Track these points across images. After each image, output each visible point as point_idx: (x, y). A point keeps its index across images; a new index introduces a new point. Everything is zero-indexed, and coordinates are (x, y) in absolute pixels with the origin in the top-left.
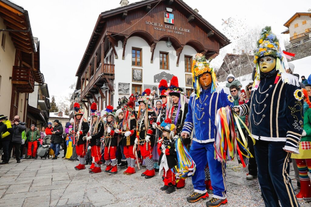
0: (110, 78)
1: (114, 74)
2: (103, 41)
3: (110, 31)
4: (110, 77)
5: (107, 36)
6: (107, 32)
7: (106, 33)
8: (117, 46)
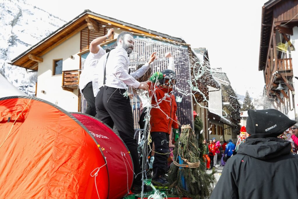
0: (286, 76)
1: (292, 70)
2: (274, 33)
3: (279, 21)
4: (286, 74)
5: (276, 27)
6: (275, 22)
7: (274, 25)
8: (292, 34)
